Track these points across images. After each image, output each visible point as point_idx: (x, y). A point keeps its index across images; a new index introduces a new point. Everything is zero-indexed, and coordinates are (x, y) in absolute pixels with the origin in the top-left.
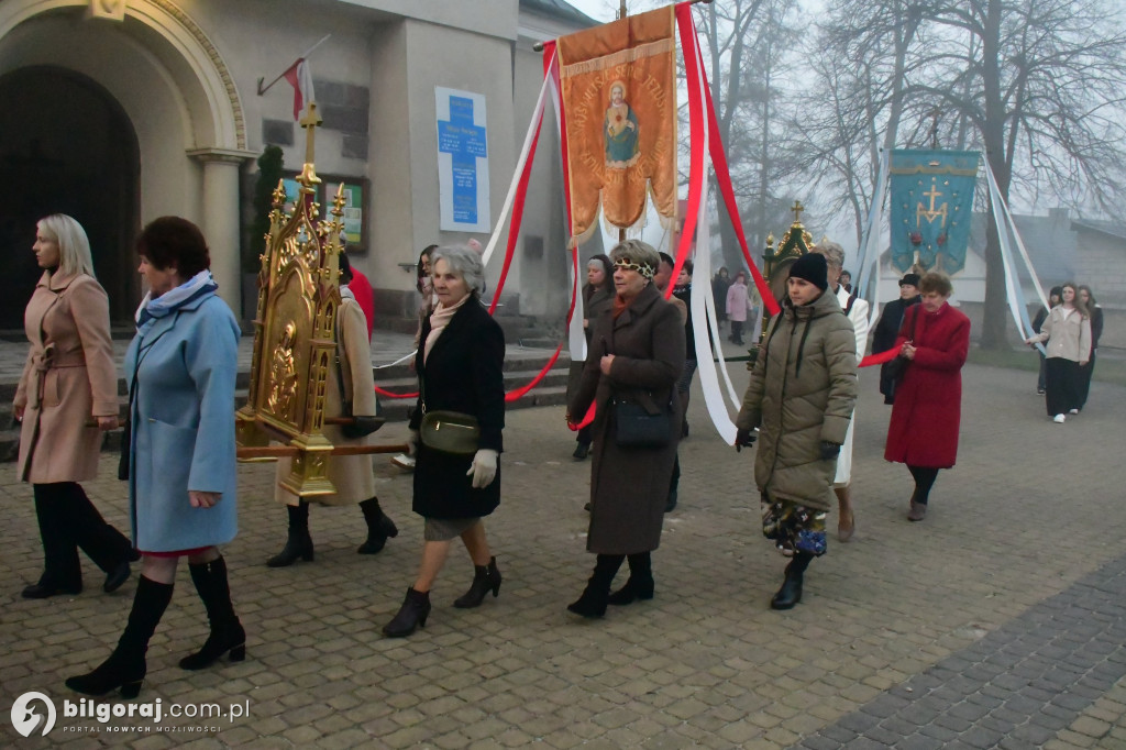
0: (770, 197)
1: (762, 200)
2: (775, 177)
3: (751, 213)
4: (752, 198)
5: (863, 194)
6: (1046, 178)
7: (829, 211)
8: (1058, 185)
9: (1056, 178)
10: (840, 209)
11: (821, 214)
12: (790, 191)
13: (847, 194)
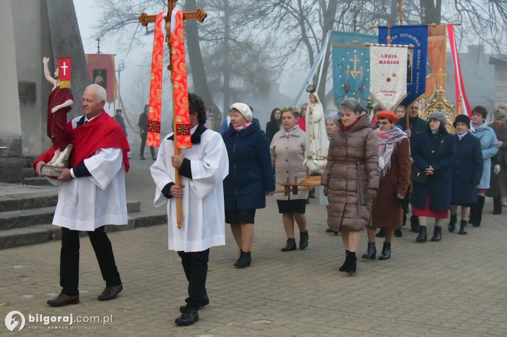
0: (234, 41)
1: (225, 43)
3: (217, 55)
4: (217, 43)
5: (314, 37)
6: (468, 19)
7: (285, 52)
8: (478, 26)
9: (476, 20)
10: (294, 51)
11: (279, 55)
12: (250, 35)
13: (300, 37)
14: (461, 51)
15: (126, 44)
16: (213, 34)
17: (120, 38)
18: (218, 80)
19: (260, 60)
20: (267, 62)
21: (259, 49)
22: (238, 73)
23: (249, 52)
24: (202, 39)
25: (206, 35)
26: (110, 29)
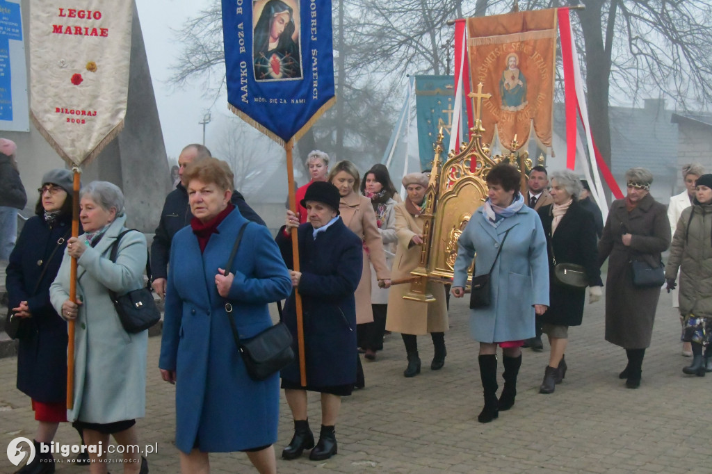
0: (350, 87)
2: (355, 66)
6: (646, 65)
8: (658, 74)
9: (656, 66)
12: (370, 82)
14: (636, 106)
15: (213, 90)
17: (206, 82)
18: (330, 135)
19: (382, 113)
20: (391, 116)
21: (381, 100)
22: (354, 128)
23: (369, 102)
26: (192, 70)
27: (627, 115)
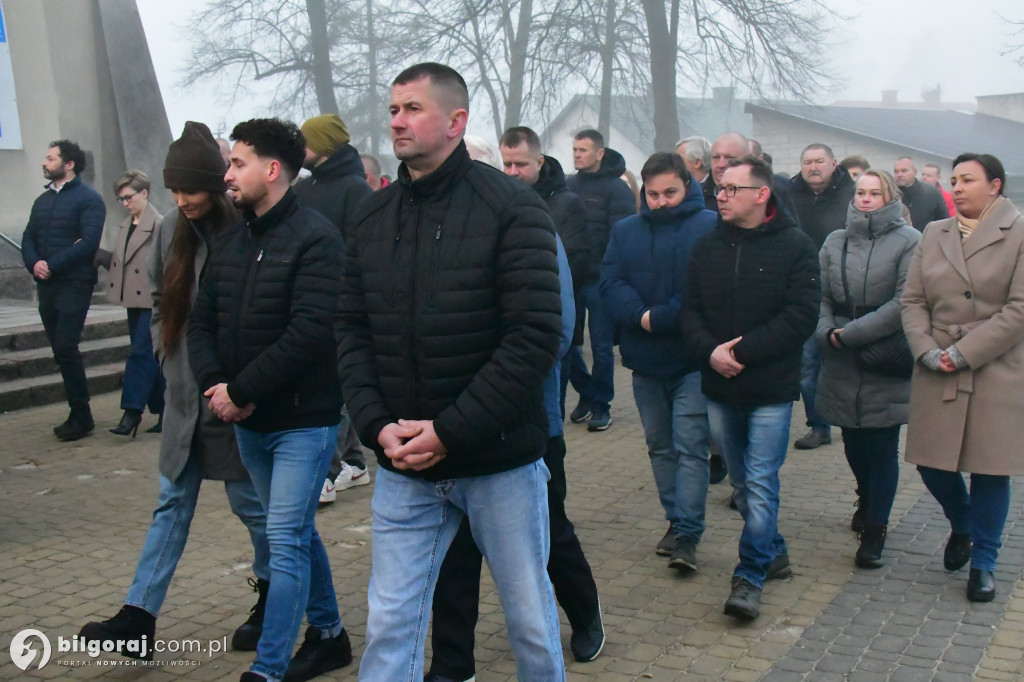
1: (372, 90)
3: (361, 108)
4: (360, 91)
5: (499, 79)
6: (715, 49)
8: (729, 58)
9: (727, 50)
13: (479, 80)
14: (706, 97)
15: (227, 95)
16: (353, 78)
17: (218, 86)
18: (364, 141)
24: (338, 85)
25: (344, 79)
26: (202, 73)
27: (697, 107)
